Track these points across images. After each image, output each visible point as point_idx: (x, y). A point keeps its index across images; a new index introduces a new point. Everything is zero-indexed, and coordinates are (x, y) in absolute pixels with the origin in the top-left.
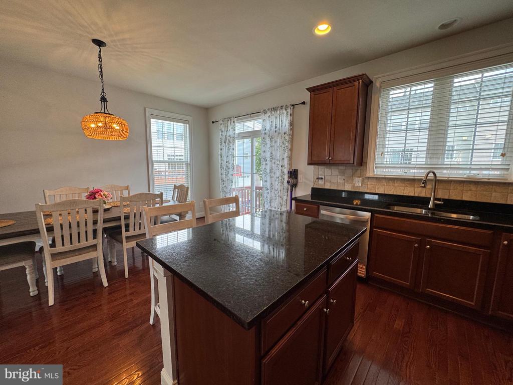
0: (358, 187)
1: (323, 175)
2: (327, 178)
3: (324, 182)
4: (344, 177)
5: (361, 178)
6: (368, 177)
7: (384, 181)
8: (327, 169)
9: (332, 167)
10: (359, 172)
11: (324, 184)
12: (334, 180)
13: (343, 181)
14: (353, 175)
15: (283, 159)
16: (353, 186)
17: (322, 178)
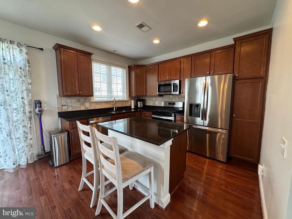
0: (88, 107)
1: (65, 103)
2: (69, 104)
3: (67, 107)
4: (80, 103)
5: (89, 103)
6: (92, 102)
7: (98, 103)
8: (68, 99)
9: (72, 98)
10: (87, 100)
11: (68, 108)
12: (74, 105)
13: (80, 105)
14: (85, 101)
15: (23, 91)
16: (86, 107)
17: (66, 105)
